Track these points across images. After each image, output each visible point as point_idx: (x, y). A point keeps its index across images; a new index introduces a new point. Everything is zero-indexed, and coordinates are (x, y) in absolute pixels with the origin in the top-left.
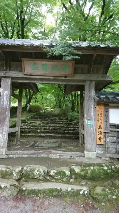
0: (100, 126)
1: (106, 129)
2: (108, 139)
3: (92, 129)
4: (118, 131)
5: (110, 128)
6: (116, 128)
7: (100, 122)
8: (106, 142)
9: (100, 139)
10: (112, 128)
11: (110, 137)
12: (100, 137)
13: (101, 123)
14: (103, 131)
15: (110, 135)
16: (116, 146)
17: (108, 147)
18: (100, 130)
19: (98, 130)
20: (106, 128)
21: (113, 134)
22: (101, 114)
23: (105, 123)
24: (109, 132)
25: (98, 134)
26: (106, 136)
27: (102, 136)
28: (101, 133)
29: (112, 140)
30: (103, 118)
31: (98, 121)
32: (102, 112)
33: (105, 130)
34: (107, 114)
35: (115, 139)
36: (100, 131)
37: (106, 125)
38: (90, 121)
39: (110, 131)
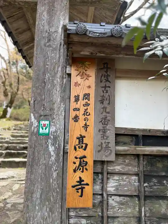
0: (81, 138)
1: (101, 148)
2: (111, 185)
3: (51, 149)
4: (144, 155)
5: (117, 143)
6: (137, 144)
7: (81, 122)
8: (102, 195)
9: (80, 185)
10: (125, 144)
11: (116, 177)
12: (81, 180)
13: (86, 126)
14: (90, 156)
15: (118, 168)
16: (140, 211)
17: (110, 213)
18: (80, 153)
19: (72, 155)
20: (104, 145)
21: (127, 165)
22: (87, 96)
23: (101, 126)
24: (112, 158)
25: (71, 167)
26: (102, 173)
27: (87, 177)
28: (82, 164)
29: (125, 186)
30: (91, 109)
31: (76, 119)
32: (89, 87)
33: (99, 151)
34: (106, 95)
35: (137, 184)
36: (81, 158)
37: (104, 132)
38: (47, 122)
39: (118, 155)
